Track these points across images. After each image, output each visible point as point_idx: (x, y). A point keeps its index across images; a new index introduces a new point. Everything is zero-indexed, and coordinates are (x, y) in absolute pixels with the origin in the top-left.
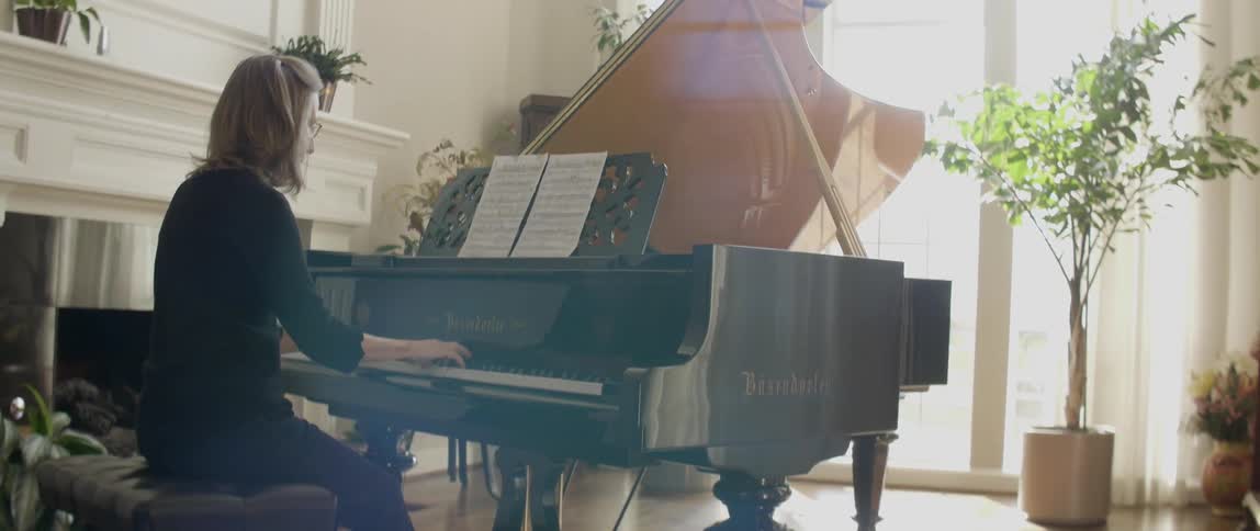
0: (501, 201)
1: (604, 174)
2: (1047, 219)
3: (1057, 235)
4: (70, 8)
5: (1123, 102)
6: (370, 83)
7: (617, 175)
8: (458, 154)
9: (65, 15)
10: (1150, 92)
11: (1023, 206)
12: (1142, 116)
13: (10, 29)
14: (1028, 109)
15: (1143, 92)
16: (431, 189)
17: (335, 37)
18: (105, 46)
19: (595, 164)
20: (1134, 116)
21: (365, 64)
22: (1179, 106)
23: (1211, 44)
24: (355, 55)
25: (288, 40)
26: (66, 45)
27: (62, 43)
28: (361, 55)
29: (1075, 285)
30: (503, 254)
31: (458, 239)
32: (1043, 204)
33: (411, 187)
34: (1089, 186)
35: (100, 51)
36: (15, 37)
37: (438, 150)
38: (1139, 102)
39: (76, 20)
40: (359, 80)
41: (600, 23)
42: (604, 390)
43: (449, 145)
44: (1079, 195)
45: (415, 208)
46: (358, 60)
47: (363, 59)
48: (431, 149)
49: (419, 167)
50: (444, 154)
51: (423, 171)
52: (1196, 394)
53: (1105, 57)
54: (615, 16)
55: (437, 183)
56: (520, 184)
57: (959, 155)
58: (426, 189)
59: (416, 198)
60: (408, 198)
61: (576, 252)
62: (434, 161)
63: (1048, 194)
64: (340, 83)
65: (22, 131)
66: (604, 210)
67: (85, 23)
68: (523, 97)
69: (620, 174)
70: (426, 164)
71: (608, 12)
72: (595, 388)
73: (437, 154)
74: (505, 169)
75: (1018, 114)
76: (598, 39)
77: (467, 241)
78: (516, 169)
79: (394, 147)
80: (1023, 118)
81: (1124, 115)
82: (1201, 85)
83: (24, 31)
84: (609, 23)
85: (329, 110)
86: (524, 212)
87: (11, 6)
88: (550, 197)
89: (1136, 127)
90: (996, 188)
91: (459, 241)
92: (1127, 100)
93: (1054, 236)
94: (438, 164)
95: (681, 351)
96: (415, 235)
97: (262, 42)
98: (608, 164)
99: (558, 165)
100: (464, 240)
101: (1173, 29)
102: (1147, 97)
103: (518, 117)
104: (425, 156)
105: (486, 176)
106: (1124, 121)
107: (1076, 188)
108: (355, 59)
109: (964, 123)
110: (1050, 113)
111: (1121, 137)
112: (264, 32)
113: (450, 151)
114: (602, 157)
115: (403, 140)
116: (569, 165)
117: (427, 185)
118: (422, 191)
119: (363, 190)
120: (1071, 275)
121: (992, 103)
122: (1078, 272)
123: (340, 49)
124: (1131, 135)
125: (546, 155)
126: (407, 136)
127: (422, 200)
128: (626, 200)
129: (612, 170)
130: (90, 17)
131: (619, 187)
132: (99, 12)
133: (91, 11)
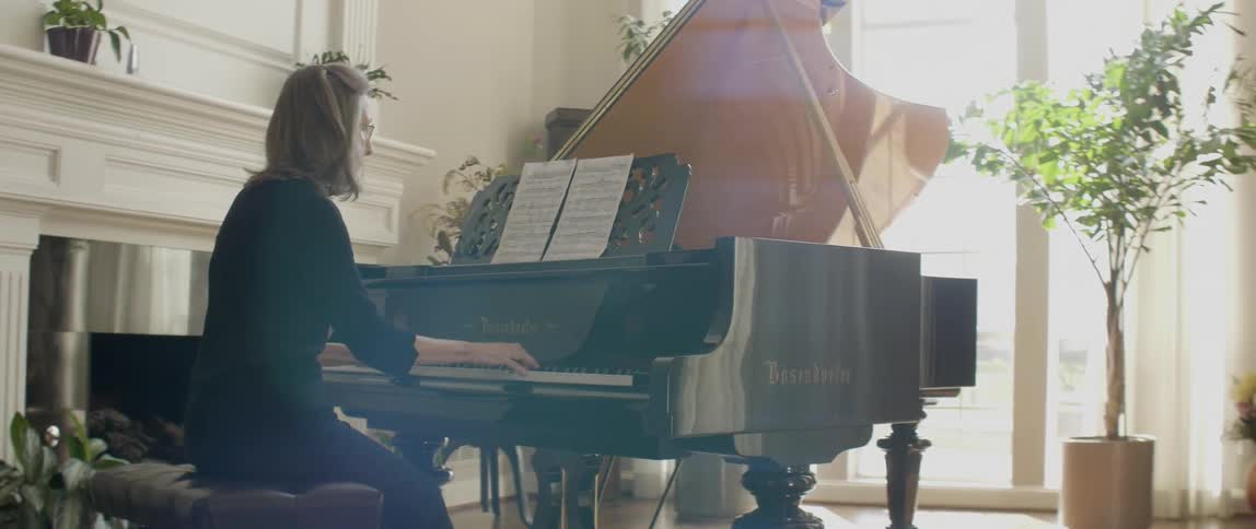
0: (531, 207)
1: (630, 176)
2: (1081, 220)
3: (1092, 236)
4: (100, 27)
5: (1155, 96)
6: (395, 98)
7: (644, 177)
8: (484, 171)
9: (96, 33)
10: (1181, 85)
11: (1057, 208)
12: (1173, 110)
13: (40, 49)
14: (1057, 106)
15: (1173, 85)
16: (457, 208)
17: (360, 52)
18: (134, 65)
19: (622, 166)
20: (1166, 110)
21: (390, 79)
22: (1211, 99)
23: (1241, 33)
24: (379, 70)
25: (312, 56)
26: (96, 64)
27: (93, 63)
28: (384, 69)
29: (1111, 288)
30: (535, 258)
31: (490, 247)
32: (1076, 205)
33: (437, 206)
34: (1121, 185)
35: (130, 70)
36: (46, 56)
37: (462, 169)
38: (1171, 95)
39: (106, 39)
40: (384, 95)
41: (625, 33)
42: (635, 381)
43: (475, 162)
44: (1112, 195)
45: (443, 228)
46: (383, 76)
47: (387, 74)
48: (456, 168)
49: (446, 185)
50: (470, 171)
51: (450, 189)
52: (1238, 399)
53: (1136, 50)
54: (640, 23)
55: (464, 202)
56: (551, 189)
57: (989, 157)
58: (453, 208)
59: (442, 217)
60: (435, 218)
61: (606, 253)
62: (461, 179)
63: (1080, 194)
65: (55, 152)
66: (632, 210)
67: (116, 42)
68: (547, 112)
69: (646, 175)
70: (452, 182)
71: (632, 19)
72: (626, 380)
73: (463, 172)
74: (536, 176)
75: (1047, 112)
76: (624, 48)
77: (500, 247)
78: (546, 176)
79: (419, 165)
80: (1052, 116)
81: (1155, 110)
82: (1233, 76)
83: (55, 51)
84: (634, 31)
86: (554, 216)
87: (42, 26)
88: (578, 202)
89: (1169, 123)
90: (1029, 190)
91: (492, 248)
92: (1158, 94)
93: (1088, 237)
94: (464, 181)
95: (708, 339)
96: (443, 256)
97: (286, 58)
98: (634, 166)
99: (586, 169)
100: (497, 248)
101: (1203, 18)
102: (1178, 91)
103: (545, 130)
104: (450, 174)
105: (517, 183)
106: (1156, 116)
107: (1107, 187)
108: (379, 74)
109: (994, 123)
110: (1078, 110)
111: (1153, 133)
112: (288, 48)
113: (475, 168)
114: (629, 159)
115: (429, 157)
116: (597, 169)
117: (454, 203)
118: (449, 210)
119: (389, 210)
120: (1107, 279)
121: (1021, 101)
122: (1115, 273)
123: (365, 64)
124: (1163, 131)
125: (574, 160)
126: (432, 152)
127: (449, 219)
128: (652, 201)
129: (638, 171)
130: (121, 35)
131: (646, 188)
132: (129, 31)
133: (122, 29)
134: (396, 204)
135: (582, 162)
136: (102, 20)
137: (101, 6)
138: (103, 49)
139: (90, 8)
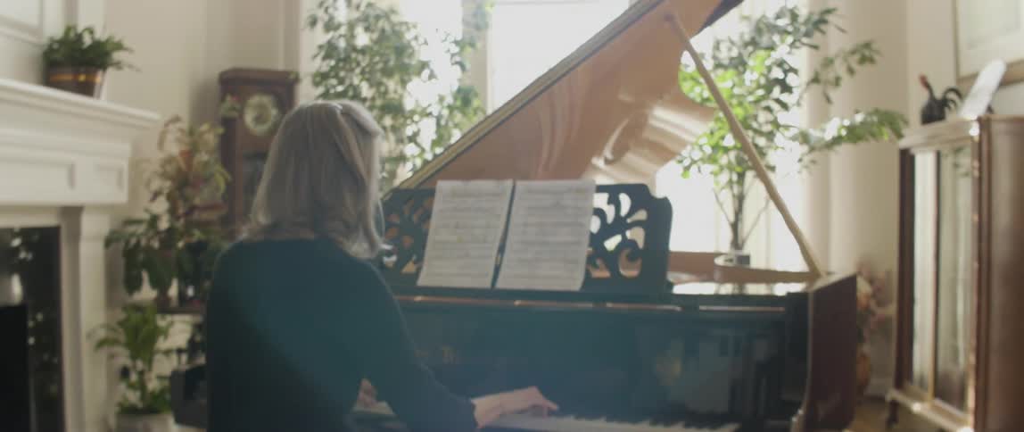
6: (138, 70)
21: (129, 51)
23: (843, 31)
24: (120, 42)
28: (124, 42)
29: (734, 227)
30: (485, 283)
37: (168, 124)
45: (159, 183)
46: (124, 46)
47: (129, 45)
49: (160, 143)
51: (163, 147)
56: (485, 209)
59: (155, 172)
60: (149, 173)
61: (584, 287)
64: (111, 71)
69: (615, 202)
74: (454, 194)
79: (143, 127)
81: (777, 89)
85: (99, 97)
88: (526, 226)
89: (789, 99)
99: (532, 191)
106: (776, 91)
111: (772, 105)
116: (547, 191)
117: (166, 159)
118: (161, 165)
120: (732, 218)
122: (737, 216)
124: (783, 106)
125: (509, 181)
127: (162, 173)
128: (629, 229)
131: (616, 216)
134: (125, 165)
135: (521, 185)
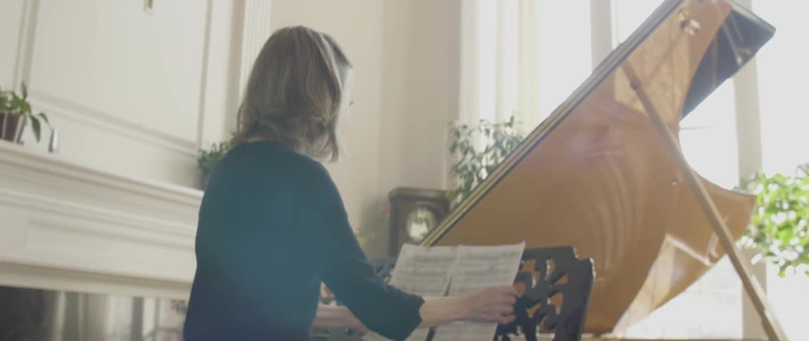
1: (521, 267)
4: (25, 114)
7: (537, 269)
9: (21, 119)
18: (55, 145)
19: (512, 255)
25: (211, 144)
26: (22, 143)
27: (19, 141)
35: (51, 149)
39: (29, 122)
67: (36, 126)
69: (540, 268)
74: (416, 259)
97: (191, 145)
98: (526, 256)
103: (388, 205)
112: (192, 137)
114: (520, 248)
116: (485, 258)
128: (550, 296)
129: (531, 264)
130: (41, 120)
131: (540, 282)
132: (49, 117)
133: (42, 115)
136: (26, 107)
137: (25, 95)
138: (28, 132)
139: (15, 97)
